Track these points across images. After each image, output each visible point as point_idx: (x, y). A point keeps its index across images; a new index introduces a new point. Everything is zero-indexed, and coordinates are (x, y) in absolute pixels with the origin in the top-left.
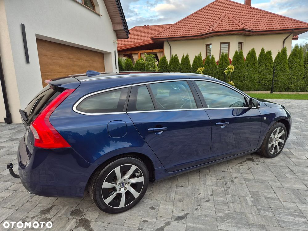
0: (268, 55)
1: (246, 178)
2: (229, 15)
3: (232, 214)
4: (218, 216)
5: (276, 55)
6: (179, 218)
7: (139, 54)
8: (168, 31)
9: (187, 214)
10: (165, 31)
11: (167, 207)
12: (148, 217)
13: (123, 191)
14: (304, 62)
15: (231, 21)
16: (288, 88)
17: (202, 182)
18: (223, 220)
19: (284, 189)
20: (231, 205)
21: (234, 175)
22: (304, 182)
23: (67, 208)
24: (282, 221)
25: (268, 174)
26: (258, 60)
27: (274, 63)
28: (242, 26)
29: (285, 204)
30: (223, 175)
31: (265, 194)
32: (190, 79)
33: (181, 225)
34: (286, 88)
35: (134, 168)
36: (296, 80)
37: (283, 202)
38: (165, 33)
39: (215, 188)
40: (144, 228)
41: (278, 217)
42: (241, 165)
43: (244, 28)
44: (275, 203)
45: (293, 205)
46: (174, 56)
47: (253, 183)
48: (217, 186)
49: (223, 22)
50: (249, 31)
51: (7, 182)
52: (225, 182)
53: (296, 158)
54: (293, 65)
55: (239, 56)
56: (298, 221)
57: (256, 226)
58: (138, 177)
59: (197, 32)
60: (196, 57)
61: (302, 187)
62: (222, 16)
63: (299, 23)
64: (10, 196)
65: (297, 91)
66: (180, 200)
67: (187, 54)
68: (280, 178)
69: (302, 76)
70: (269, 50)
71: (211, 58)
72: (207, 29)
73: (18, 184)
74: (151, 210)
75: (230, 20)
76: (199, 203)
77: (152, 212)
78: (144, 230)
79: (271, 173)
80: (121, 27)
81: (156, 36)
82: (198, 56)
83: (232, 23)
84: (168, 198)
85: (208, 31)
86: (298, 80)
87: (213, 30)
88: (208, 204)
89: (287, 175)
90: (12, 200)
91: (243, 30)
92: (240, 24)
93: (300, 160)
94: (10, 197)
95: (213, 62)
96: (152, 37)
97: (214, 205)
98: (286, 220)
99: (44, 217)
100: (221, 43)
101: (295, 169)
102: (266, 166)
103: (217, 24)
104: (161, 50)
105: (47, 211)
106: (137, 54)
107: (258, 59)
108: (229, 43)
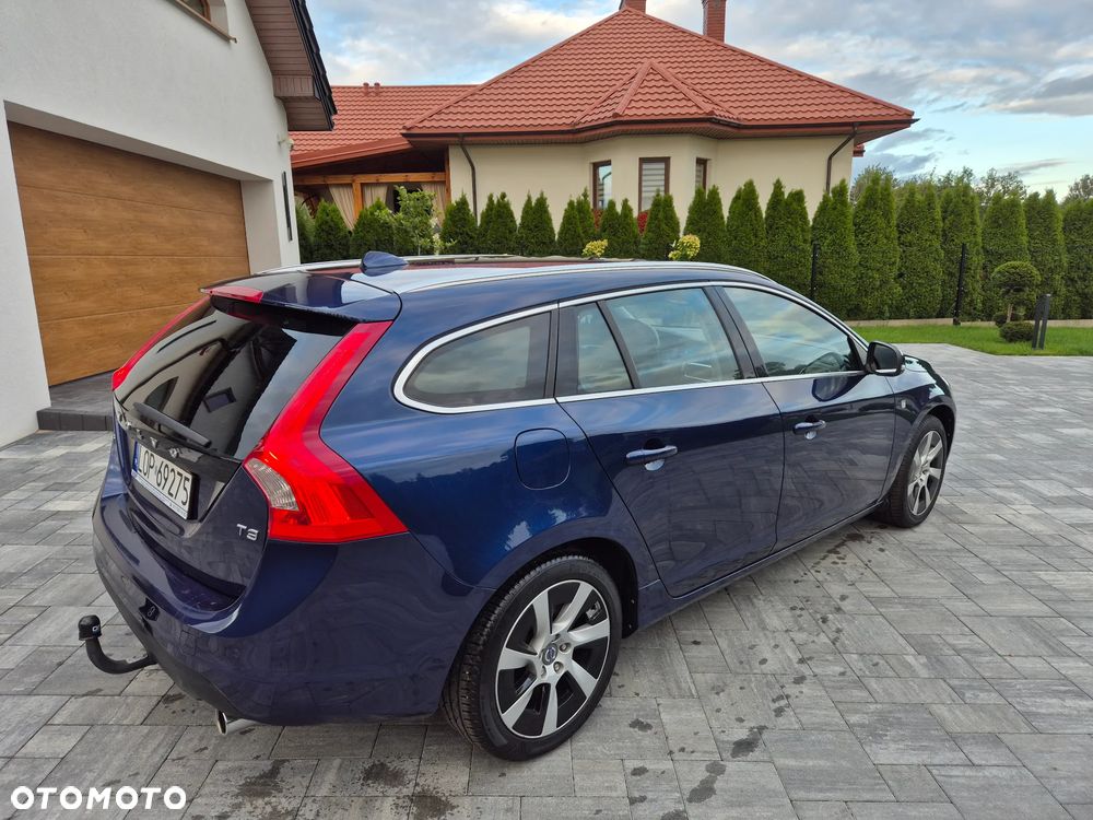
0: (795, 205)
1: (871, 594)
2: (662, 68)
3: (890, 712)
4: (854, 725)
5: (818, 205)
6: (744, 747)
7: (357, 186)
8: (459, 109)
9: (761, 729)
10: (452, 109)
11: (684, 715)
12: (642, 758)
13: (551, 676)
14: (898, 226)
15: (672, 89)
16: (857, 307)
17: (752, 624)
18: (875, 733)
19: (993, 619)
20: (873, 684)
21: (836, 589)
22: (1032, 591)
23: (337, 762)
24: (1036, 715)
25: (927, 576)
26: (766, 218)
27: (813, 228)
28: (708, 108)
29: (1016, 662)
30: (804, 594)
31: (950, 640)
32: (709, 281)
33: (759, 767)
34: (851, 310)
35: (585, 590)
36: (878, 283)
37: (1008, 658)
38: (451, 116)
39: (800, 637)
40: (650, 796)
41: (1019, 703)
42: (840, 558)
43: (712, 113)
44: (991, 665)
45: (1039, 665)
46: (495, 200)
47: (900, 609)
48: (801, 629)
49: (647, 90)
50: (728, 124)
51: (33, 698)
52: (819, 616)
53: (976, 523)
54: (868, 237)
55: (705, 206)
56: (1075, 709)
57: (974, 738)
58: (593, 622)
59: (562, 120)
60: (571, 204)
61: (1036, 608)
62: (643, 68)
63: (871, 106)
64: (78, 750)
65: (881, 316)
66: (713, 688)
67: (542, 194)
68: (963, 585)
69: (895, 272)
70: (797, 188)
71: (619, 209)
72: (596, 111)
73: (85, 698)
74: (640, 733)
75: (667, 84)
76: (777, 691)
77: (647, 739)
78: (652, 800)
79: (931, 573)
80: (306, 88)
81: (421, 125)
82: (579, 203)
83: (673, 96)
84: (673, 685)
85: (602, 116)
86: (884, 282)
87: (616, 115)
88: (805, 688)
89: (981, 577)
90: (96, 761)
91: (710, 119)
92: (699, 100)
93: (993, 529)
94: (82, 754)
95: (628, 224)
96: (404, 128)
97: (824, 693)
98: (1043, 711)
99: (269, 809)
100: (643, 161)
101: (991, 554)
102: (910, 554)
103: (627, 95)
104: (438, 177)
105: (265, 784)
106: (350, 185)
107: (764, 216)
108: (666, 160)
